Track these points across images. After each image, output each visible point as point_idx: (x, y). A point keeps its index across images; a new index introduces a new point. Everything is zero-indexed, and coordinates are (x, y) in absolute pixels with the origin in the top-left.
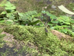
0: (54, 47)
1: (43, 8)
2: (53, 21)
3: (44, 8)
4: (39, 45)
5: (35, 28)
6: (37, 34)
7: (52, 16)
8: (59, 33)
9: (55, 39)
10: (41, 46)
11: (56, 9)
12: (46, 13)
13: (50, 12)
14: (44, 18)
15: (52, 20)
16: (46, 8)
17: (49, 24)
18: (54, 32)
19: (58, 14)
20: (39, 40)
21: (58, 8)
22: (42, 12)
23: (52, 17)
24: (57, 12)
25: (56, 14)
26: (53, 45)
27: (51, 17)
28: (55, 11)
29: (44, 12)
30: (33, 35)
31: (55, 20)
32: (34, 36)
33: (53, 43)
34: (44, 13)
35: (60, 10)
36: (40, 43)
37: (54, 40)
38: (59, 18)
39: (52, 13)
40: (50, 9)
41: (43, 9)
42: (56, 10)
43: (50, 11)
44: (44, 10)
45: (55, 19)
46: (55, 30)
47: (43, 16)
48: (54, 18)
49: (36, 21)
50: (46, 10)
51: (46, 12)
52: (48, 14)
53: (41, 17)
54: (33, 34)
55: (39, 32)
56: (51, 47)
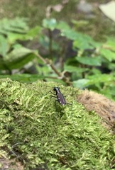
0: (87, 162)
1: (48, 9)
2: (83, 55)
3: (52, 10)
4: (30, 156)
5: (14, 88)
6: (22, 113)
7: (81, 38)
8: (107, 104)
9: (91, 129)
10: (38, 161)
11: (93, 13)
12: (59, 27)
13: (71, 25)
14: (50, 44)
15: (80, 53)
16: (58, 8)
17: (68, 69)
18: (88, 98)
19: (101, 33)
20: (30, 134)
21: (100, 10)
22: (45, 23)
23: (81, 43)
24: (97, 24)
25: (94, 33)
26: (86, 154)
27: (75, 44)
28: (91, 20)
29: (51, 23)
30: (7, 115)
31: (89, 53)
32: (9, 118)
33: (83, 145)
34: (52, 29)
35: (106, 17)
36: (34, 150)
37: (90, 133)
38: (105, 45)
39: (81, 30)
40: (73, 15)
41: (48, 14)
42: (92, 16)
43: (74, 22)
44: (51, 17)
45: (91, 48)
46: (92, 93)
47: (47, 39)
48: (87, 47)
49: (21, 55)
50: (58, 16)
51: (58, 22)
52: (66, 31)
53: (41, 40)
54: (6, 111)
55: (31, 103)
56: (79, 163)
